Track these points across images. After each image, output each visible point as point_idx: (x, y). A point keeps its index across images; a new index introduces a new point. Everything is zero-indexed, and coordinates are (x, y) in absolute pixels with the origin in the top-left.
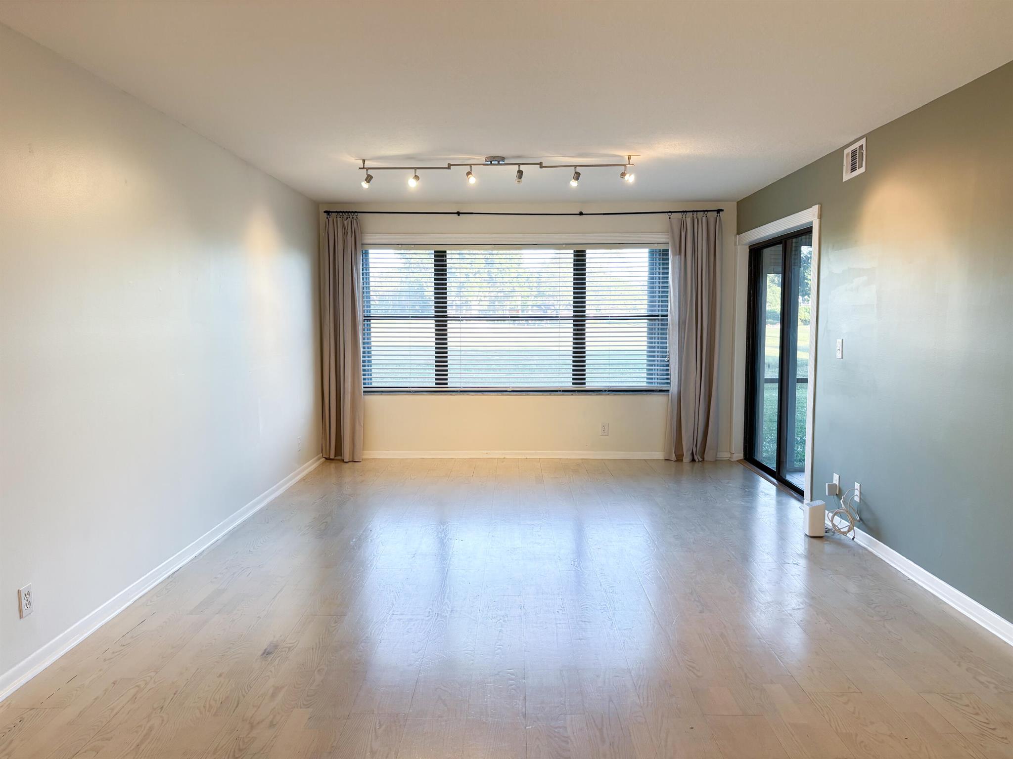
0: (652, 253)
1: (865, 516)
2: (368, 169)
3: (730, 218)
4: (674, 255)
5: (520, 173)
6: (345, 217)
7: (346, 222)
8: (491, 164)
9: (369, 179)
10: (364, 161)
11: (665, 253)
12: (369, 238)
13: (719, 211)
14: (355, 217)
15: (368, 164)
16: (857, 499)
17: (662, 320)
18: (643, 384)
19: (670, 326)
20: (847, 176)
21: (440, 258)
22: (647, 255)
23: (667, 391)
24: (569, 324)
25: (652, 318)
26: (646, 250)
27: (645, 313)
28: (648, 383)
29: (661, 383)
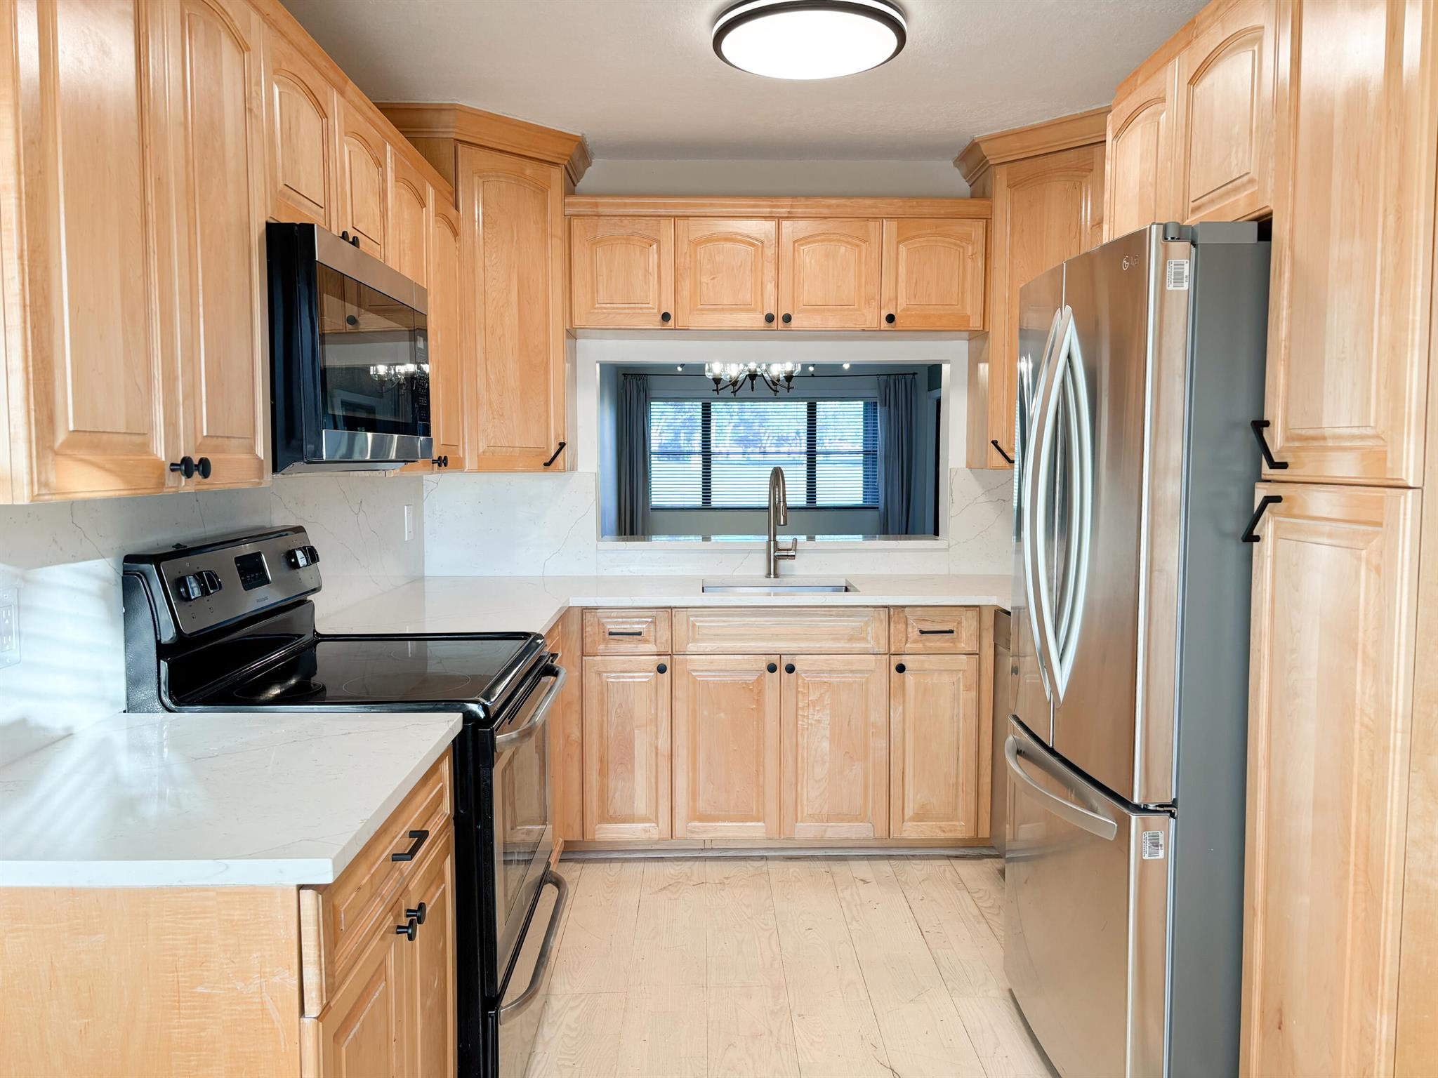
0: (866, 405)
3: (922, 380)
4: (880, 406)
6: (638, 378)
7: (639, 382)
11: (875, 404)
12: (654, 394)
13: (914, 374)
14: (645, 379)
17: (873, 454)
21: (706, 408)
22: (863, 406)
23: (877, 508)
24: (804, 458)
25: (866, 453)
26: (862, 403)
27: (861, 449)
28: (864, 502)
29: (873, 502)
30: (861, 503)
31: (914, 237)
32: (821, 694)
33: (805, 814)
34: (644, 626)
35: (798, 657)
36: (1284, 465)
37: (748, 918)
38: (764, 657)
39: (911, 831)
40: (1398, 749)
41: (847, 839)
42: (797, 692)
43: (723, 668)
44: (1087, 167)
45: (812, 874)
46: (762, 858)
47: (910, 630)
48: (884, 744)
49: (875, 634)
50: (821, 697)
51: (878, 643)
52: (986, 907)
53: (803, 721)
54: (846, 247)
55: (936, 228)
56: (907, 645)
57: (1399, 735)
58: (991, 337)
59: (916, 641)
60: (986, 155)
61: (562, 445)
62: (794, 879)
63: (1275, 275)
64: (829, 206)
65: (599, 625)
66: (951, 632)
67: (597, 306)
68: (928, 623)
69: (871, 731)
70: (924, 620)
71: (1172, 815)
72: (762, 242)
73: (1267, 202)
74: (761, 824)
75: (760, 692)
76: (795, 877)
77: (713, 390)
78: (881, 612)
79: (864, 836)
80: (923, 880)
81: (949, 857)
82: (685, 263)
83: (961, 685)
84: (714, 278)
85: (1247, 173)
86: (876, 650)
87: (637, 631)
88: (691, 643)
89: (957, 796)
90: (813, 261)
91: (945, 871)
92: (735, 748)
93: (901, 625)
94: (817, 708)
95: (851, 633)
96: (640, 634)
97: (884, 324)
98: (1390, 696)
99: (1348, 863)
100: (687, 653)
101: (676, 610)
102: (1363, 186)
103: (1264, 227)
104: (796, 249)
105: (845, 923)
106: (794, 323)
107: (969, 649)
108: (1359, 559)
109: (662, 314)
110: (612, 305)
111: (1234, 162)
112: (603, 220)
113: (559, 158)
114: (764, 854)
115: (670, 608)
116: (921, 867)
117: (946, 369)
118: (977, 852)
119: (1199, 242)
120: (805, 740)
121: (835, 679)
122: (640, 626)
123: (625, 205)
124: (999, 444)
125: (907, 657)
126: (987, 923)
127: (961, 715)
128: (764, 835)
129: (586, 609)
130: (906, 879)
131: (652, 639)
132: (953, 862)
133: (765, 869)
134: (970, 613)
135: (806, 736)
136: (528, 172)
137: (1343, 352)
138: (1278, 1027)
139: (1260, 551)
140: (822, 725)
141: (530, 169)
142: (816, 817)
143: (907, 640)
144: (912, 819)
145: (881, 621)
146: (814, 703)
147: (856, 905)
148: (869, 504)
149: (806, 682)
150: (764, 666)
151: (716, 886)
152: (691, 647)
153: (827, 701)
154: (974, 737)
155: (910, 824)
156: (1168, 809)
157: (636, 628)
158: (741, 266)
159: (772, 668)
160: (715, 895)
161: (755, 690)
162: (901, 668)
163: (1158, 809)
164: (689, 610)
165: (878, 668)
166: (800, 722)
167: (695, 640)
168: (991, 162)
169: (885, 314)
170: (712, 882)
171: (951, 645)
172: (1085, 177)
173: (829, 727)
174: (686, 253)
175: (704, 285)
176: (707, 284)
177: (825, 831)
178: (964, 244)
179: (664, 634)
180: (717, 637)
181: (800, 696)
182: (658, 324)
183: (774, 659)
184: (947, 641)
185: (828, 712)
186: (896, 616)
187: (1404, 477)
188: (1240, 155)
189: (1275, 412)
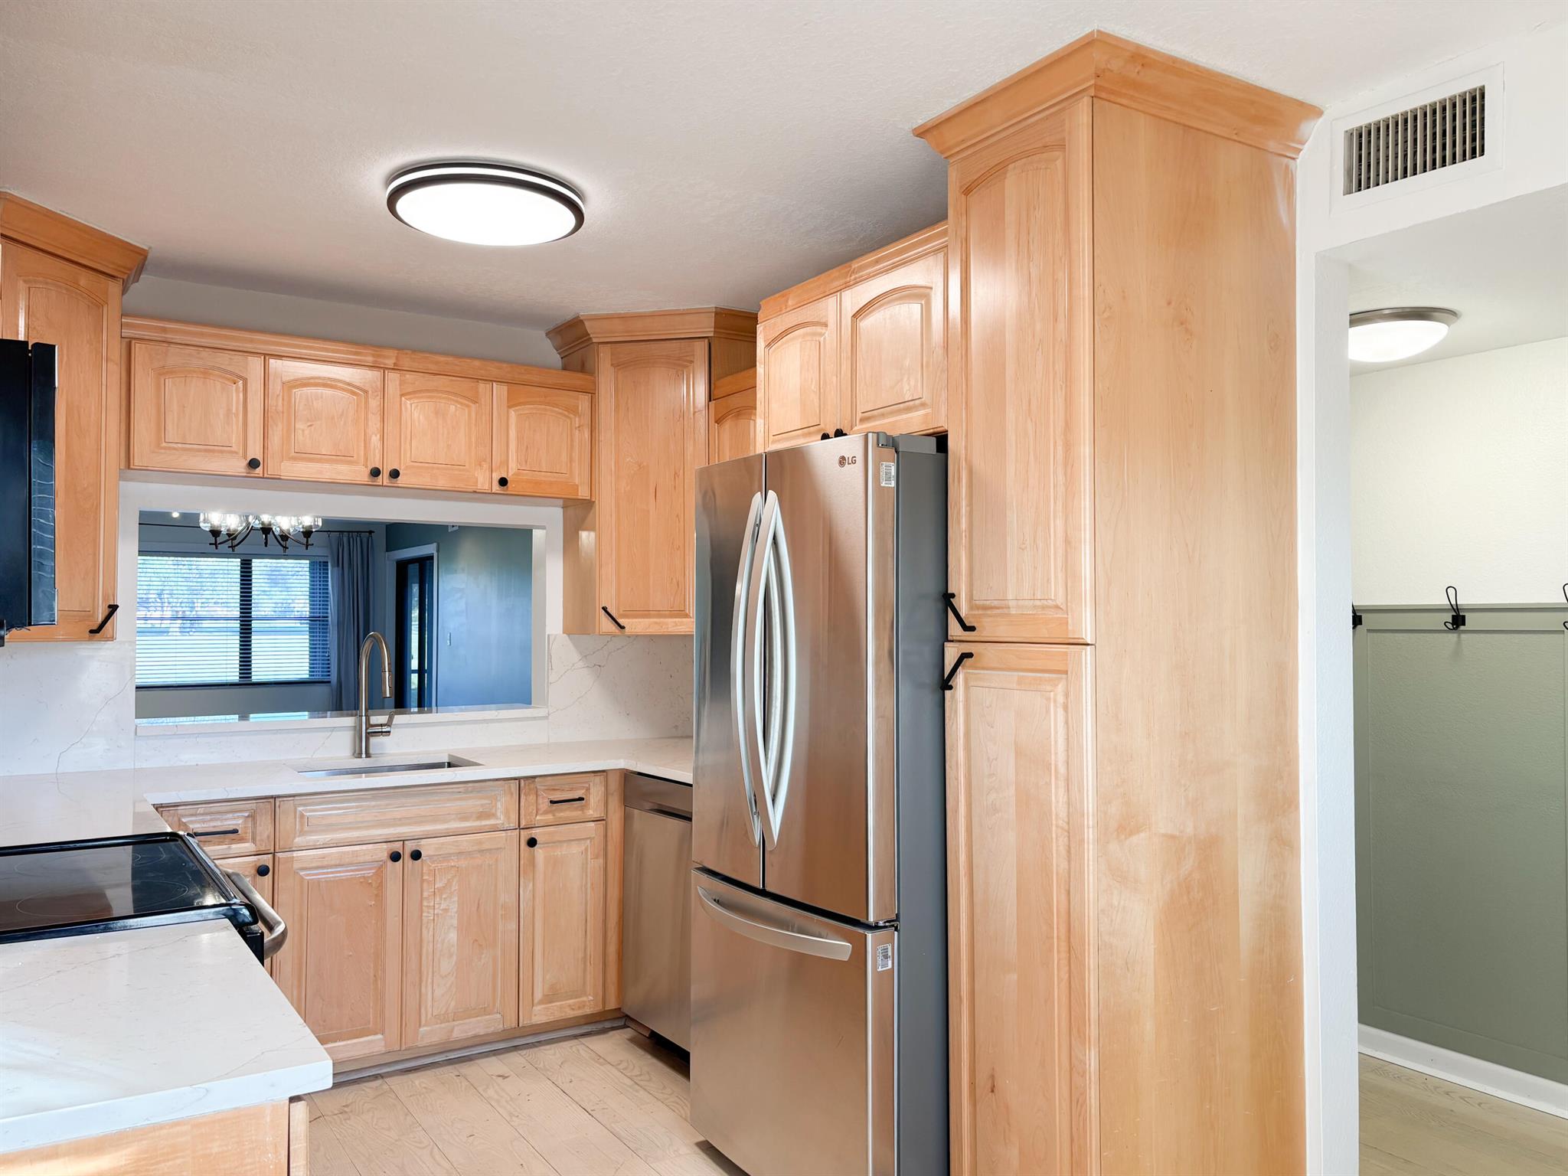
3: (380, 540)
4: (332, 566)
11: (325, 564)
13: (370, 532)
19: (330, 626)
22: (308, 566)
23: (329, 682)
24: (237, 624)
25: (313, 619)
26: (308, 562)
27: (307, 614)
28: (310, 675)
29: (322, 676)
30: (307, 676)
31: (524, 404)
32: (448, 880)
33: (429, 1016)
34: (240, 821)
35: (423, 842)
36: (972, 629)
37: (396, 1141)
38: (385, 846)
39: (539, 1015)
40: (1091, 841)
41: (476, 1036)
42: (422, 881)
43: (338, 863)
44: (688, 358)
45: (443, 1081)
46: (376, 1077)
47: (540, 801)
48: (515, 926)
49: (503, 810)
50: (449, 882)
51: (509, 818)
52: (636, 1076)
53: (428, 912)
54: (456, 406)
55: (545, 397)
56: (538, 818)
57: (1091, 830)
58: (597, 507)
59: (546, 813)
60: (589, 332)
61: (113, 608)
62: (424, 1090)
63: (954, 481)
64: (437, 363)
65: (180, 824)
66: (581, 799)
67: (164, 444)
68: (558, 793)
69: (500, 913)
70: (554, 790)
71: (896, 929)
72: (366, 392)
73: (940, 423)
74: (380, 1036)
75: (381, 886)
76: (425, 1088)
77: (210, 544)
78: (512, 785)
79: (492, 1029)
80: (562, 1063)
81: (575, 1037)
82: (277, 406)
83: (589, 853)
84: (311, 425)
85: (920, 398)
86: (506, 826)
87: (231, 828)
88: (299, 836)
89: (585, 970)
90: (421, 417)
91: (578, 1050)
92: (351, 953)
93: (531, 797)
94: (444, 896)
95: (481, 810)
96: (235, 831)
97: (496, 488)
98: (1082, 802)
99: (1053, 938)
100: (294, 849)
101: (281, 799)
102: (1036, 424)
103: (942, 441)
104: (403, 403)
105: (506, 1122)
106: (401, 480)
107: (597, 815)
108: (1048, 699)
109: (249, 460)
110: (184, 446)
111: (906, 387)
112: (173, 349)
113: (120, 271)
114: (377, 1073)
115: (274, 798)
116: (552, 1052)
117: (538, 535)
118: (600, 1026)
119: (900, 449)
120: (431, 933)
121: (463, 863)
122: (234, 822)
123: (202, 335)
124: (609, 610)
125: (538, 830)
126: (645, 1090)
127: (589, 885)
128: (384, 1049)
129: (162, 807)
130: (544, 1066)
131: (250, 836)
132: (583, 1040)
133: (385, 1087)
134: (598, 779)
135: (431, 929)
136: (83, 282)
137: (1024, 544)
138: (990, 1090)
139: (953, 697)
140: (449, 914)
141: (85, 279)
142: (442, 1017)
143: (537, 812)
144: (541, 1002)
145: (512, 794)
146: (441, 890)
147: (507, 1101)
148: (316, 678)
149: (431, 868)
150: (385, 856)
151: (339, 1117)
152: (299, 841)
153: (455, 887)
154: (601, 905)
155: (539, 1007)
156: (893, 924)
157: (229, 824)
158: (342, 415)
159: (395, 857)
160: (342, 1126)
161: (376, 885)
162: (532, 843)
163: (887, 924)
164: (296, 798)
165: (509, 843)
166: (424, 914)
167: (302, 833)
168: (594, 340)
169: (496, 477)
170: (330, 1114)
171: (580, 812)
172: (687, 367)
173: (456, 915)
174: (278, 396)
175: (300, 432)
176: (303, 431)
177: (452, 1031)
178: (572, 416)
179: (264, 828)
180: (330, 828)
181: (425, 885)
182: (243, 470)
183: (397, 847)
184: (576, 809)
185: (456, 899)
186: (527, 787)
187: (1084, 637)
188: (912, 383)
189: (959, 585)
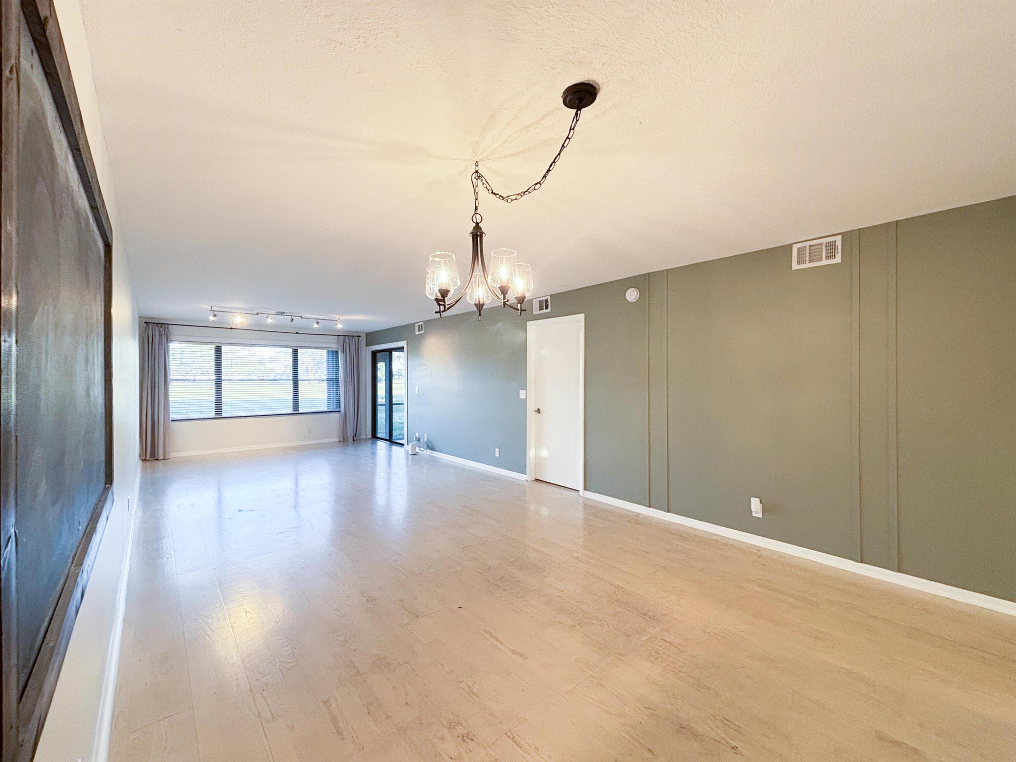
0: (329, 352)
1: (430, 445)
2: (214, 311)
3: (363, 340)
4: (341, 353)
5: (292, 320)
6: (160, 326)
7: (161, 329)
8: (278, 315)
9: (215, 315)
10: (212, 307)
11: (337, 352)
12: (173, 337)
13: (359, 336)
14: (167, 327)
15: (214, 309)
16: (426, 440)
17: (336, 381)
18: (325, 409)
19: (340, 383)
20: (417, 333)
21: (218, 350)
22: (326, 353)
23: (339, 412)
24: (290, 383)
25: (329, 380)
27: (326, 377)
28: (328, 408)
29: (335, 408)
148: (331, 410)
